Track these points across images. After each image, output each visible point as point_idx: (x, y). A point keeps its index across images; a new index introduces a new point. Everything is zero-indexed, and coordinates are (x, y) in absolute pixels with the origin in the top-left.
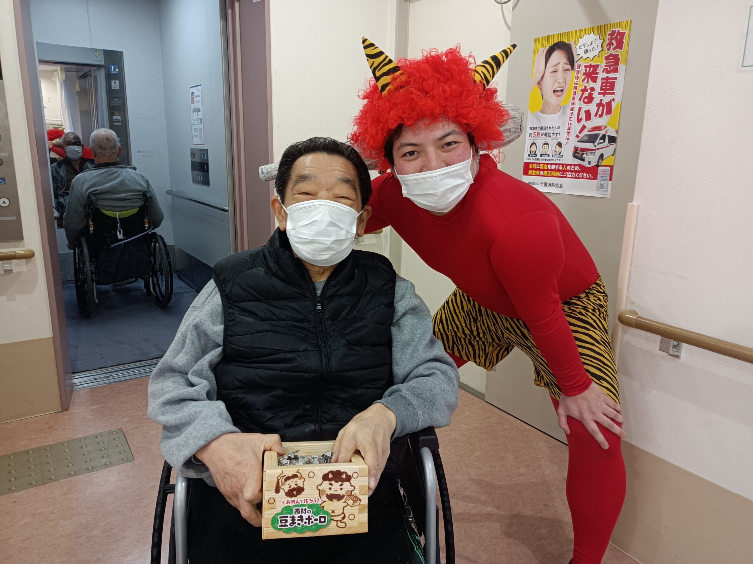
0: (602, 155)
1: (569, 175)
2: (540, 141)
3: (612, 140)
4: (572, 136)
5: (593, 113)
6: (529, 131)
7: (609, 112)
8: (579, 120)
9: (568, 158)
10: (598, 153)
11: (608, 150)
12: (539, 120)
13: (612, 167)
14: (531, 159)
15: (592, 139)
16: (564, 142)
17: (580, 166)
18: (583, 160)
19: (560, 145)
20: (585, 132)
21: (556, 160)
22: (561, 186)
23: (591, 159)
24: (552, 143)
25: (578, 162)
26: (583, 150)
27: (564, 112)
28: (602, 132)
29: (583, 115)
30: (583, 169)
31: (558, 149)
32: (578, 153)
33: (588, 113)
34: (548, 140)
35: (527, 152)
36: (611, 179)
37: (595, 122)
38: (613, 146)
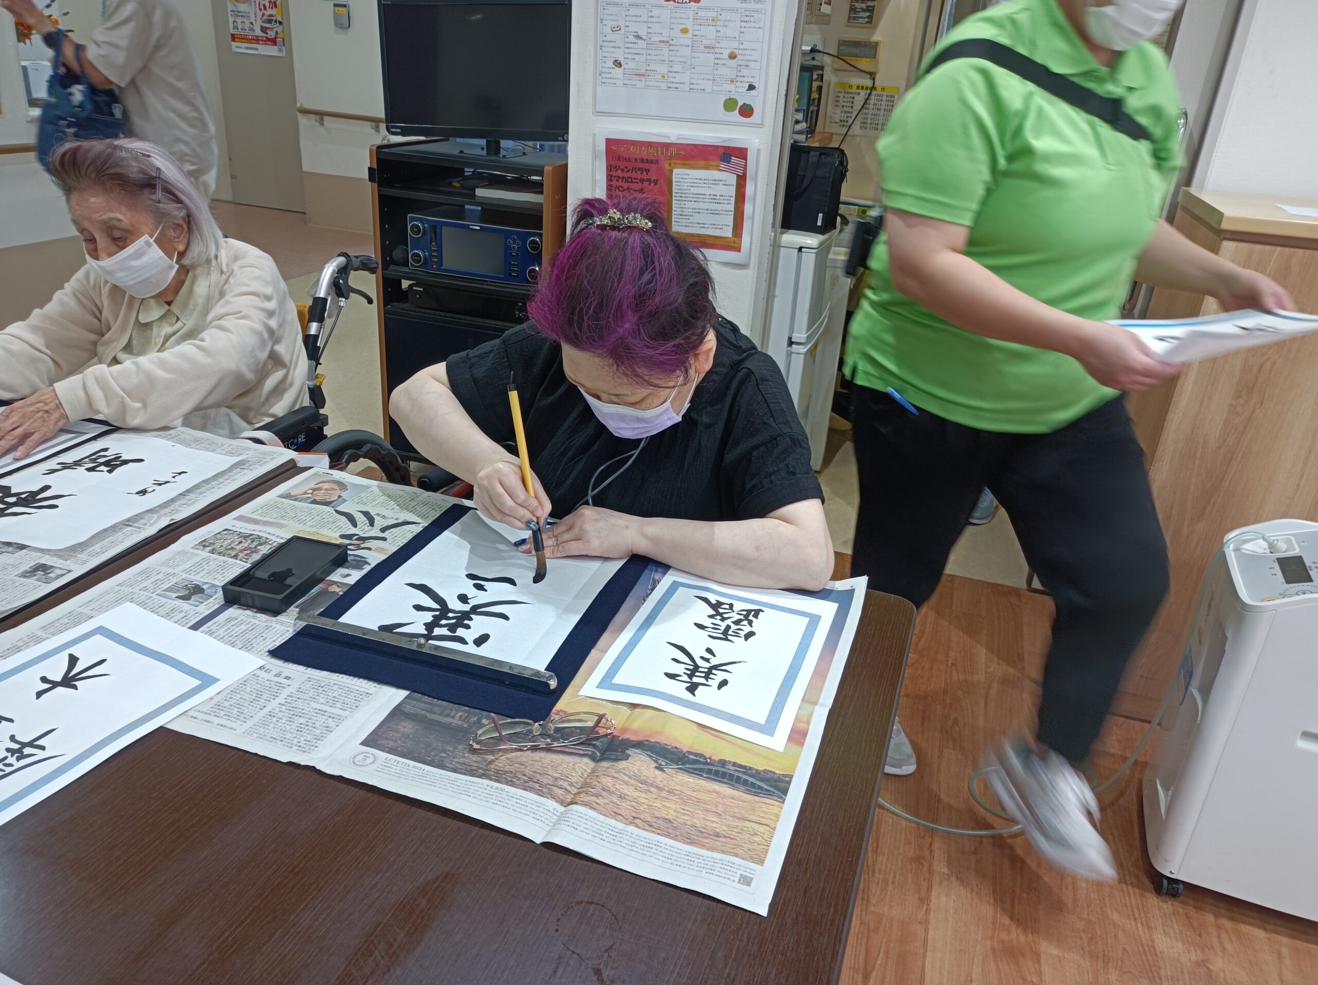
0: (277, 32)
1: (261, 42)
2: (239, 20)
3: (280, 23)
4: (258, 19)
5: (267, 6)
6: (230, 13)
7: (276, 7)
8: (260, 10)
9: (258, 33)
10: (275, 30)
11: (280, 29)
12: (235, 5)
13: (283, 39)
14: (235, 32)
15: (270, 21)
16: (254, 22)
17: (266, 38)
18: (267, 34)
19: (252, 23)
20: (265, 17)
21: (251, 33)
22: (257, 49)
23: (271, 34)
24: (247, 22)
25: (264, 35)
26: (266, 28)
27: (251, 4)
28: (274, 18)
29: (262, 7)
30: (268, 39)
31: (251, 26)
32: (263, 29)
33: (264, 6)
34: (244, 20)
35: (231, 26)
36: (284, 45)
37: (269, 12)
38: (281, 27)
